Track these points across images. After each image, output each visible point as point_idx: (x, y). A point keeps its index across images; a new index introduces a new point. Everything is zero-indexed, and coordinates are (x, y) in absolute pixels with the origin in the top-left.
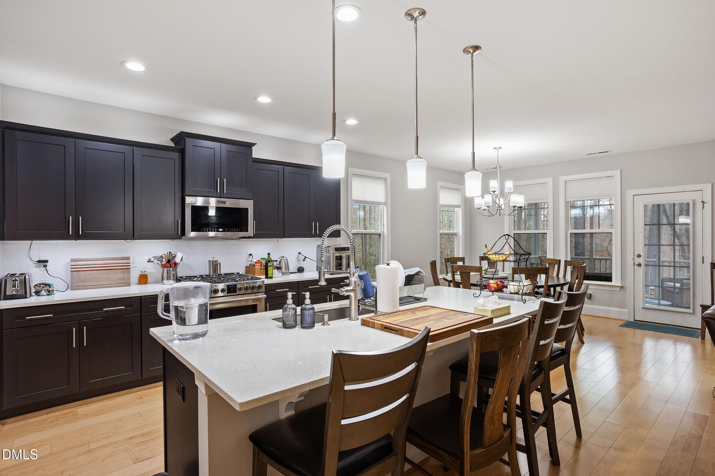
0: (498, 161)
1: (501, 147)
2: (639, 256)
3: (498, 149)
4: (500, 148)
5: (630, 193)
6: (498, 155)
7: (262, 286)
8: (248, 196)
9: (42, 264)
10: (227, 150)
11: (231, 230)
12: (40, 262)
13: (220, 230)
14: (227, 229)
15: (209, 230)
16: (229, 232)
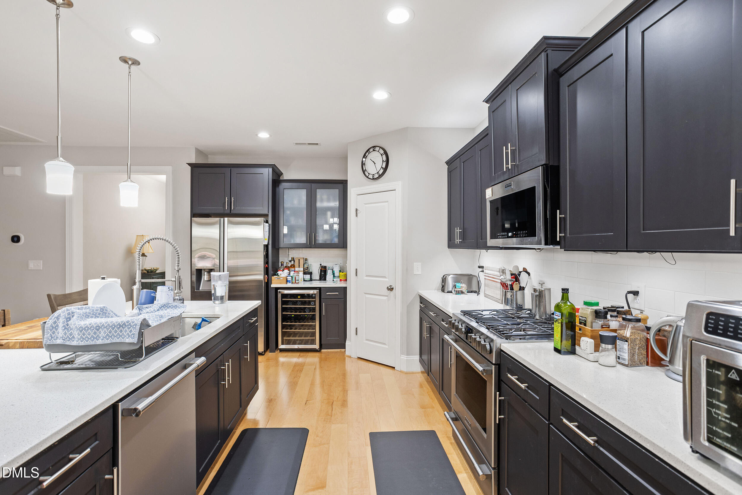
7: (491, 351)
8: (539, 161)
9: (481, 269)
10: (516, 89)
11: (519, 234)
12: (479, 267)
13: (509, 235)
14: (515, 233)
15: (501, 235)
16: (517, 237)
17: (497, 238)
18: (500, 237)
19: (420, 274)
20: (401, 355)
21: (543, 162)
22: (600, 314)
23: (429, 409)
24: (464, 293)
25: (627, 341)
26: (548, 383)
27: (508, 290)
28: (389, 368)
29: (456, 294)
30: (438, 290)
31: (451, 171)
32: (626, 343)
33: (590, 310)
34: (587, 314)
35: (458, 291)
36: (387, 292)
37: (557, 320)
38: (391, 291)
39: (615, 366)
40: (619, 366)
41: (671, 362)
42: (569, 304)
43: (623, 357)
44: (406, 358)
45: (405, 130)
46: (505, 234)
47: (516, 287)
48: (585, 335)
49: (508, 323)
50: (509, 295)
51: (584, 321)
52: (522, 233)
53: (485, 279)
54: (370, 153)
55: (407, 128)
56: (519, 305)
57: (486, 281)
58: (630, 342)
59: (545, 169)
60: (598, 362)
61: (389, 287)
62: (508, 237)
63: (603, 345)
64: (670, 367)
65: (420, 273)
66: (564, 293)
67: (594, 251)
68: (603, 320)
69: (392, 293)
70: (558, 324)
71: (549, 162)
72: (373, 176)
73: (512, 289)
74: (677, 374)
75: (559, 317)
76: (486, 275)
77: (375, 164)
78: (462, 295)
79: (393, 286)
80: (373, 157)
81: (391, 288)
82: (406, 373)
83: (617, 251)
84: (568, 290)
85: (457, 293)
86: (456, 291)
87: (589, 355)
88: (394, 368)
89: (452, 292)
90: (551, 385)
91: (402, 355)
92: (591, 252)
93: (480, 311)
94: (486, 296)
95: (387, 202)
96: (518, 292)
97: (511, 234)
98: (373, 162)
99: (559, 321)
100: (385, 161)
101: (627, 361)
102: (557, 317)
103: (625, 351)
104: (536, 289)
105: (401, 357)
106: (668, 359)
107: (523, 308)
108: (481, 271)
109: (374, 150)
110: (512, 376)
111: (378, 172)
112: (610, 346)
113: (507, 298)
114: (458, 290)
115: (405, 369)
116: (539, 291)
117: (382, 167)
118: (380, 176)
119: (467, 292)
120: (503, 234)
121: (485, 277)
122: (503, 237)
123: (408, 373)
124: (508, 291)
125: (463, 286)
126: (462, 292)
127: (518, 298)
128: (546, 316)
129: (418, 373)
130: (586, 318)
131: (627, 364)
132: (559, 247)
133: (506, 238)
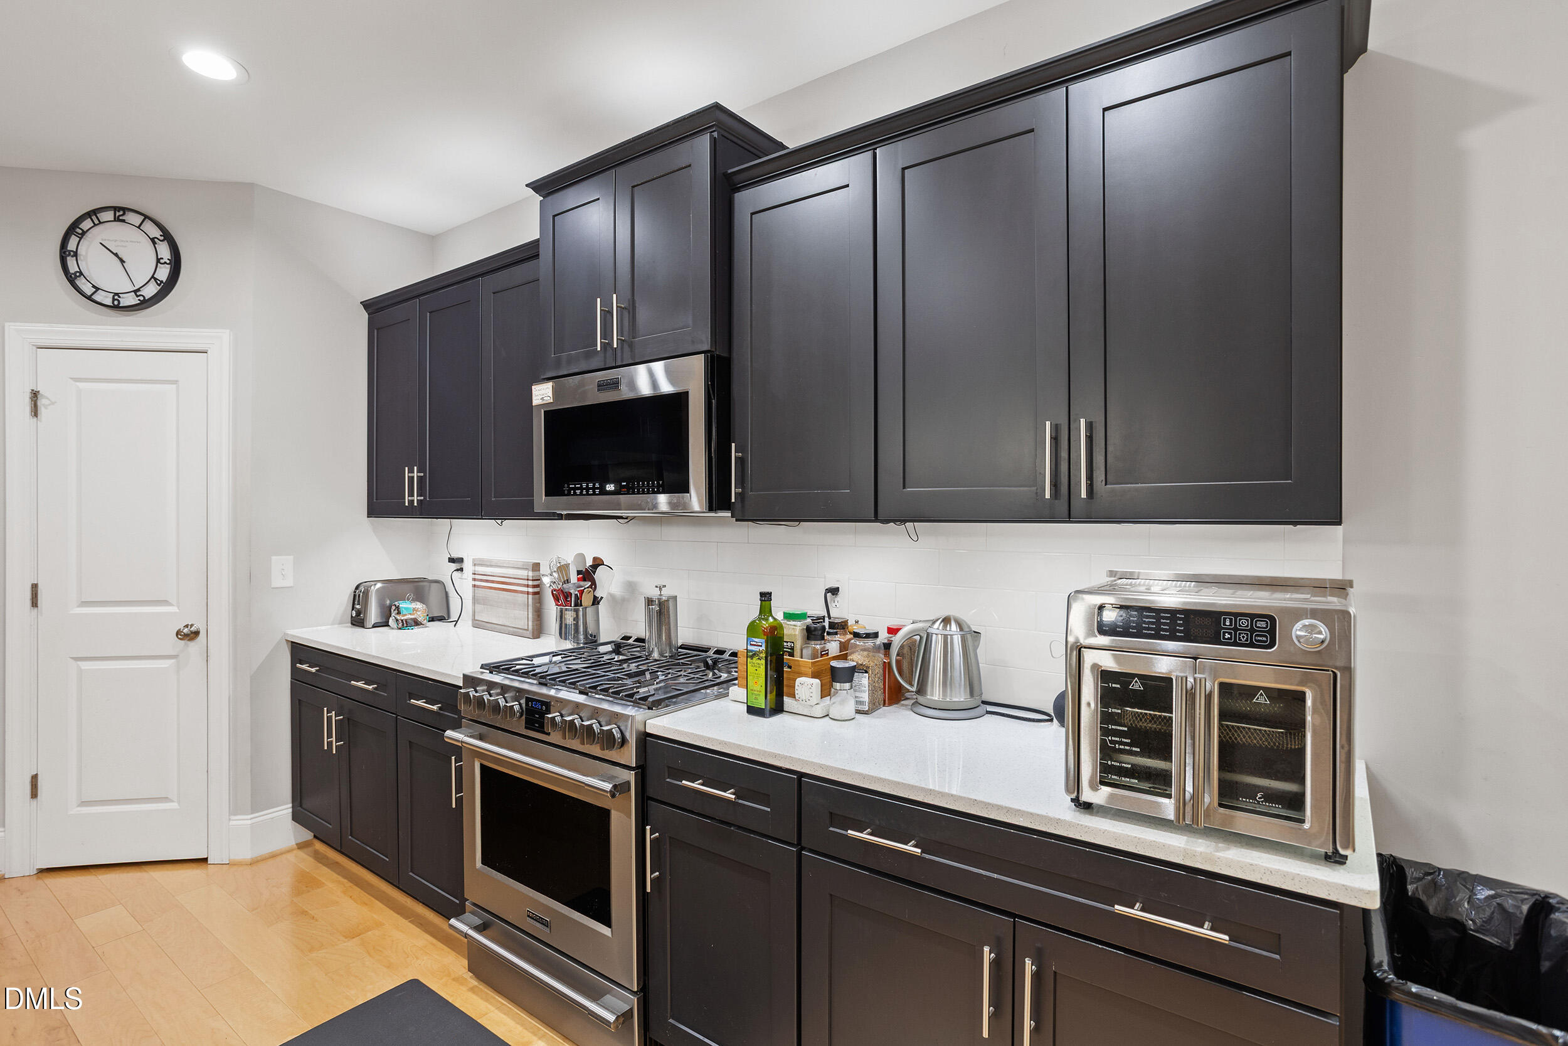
7: (624, 741)
8: (693, 342)
9: (454, 566)
10: (633, 185)
11: (640, 486)
12: (452, 560)
13: (607, 489)
14: (625, 484)
15: (581, 489)
16: (631, 494)
17: (569, 494)
18: (578, 492)
19: (292, 585)
20: (233, 817)
21: (706, 347)
22: (816, 633)
23: (370, 933)
24: (422, 624)
25: (866, 672)
26: (795, 775)
27: (571, 606)
28: (186, 865)
29: (400, 629)
30: (340, 623)
31: (381, 328)
32: (865, 674)
33: (798, 628)
34: (795, 635)
35: (406, 621)
36: (175, 645)
37: (754, 654)
38: (191, 639)
39: (853, 719)
40: (858, 716)
41: (921, 691)
42: (771, 619)
43: (861, 699)
44: (249, 822)
45: (246, 190)
46: (594, 485)
47: (587, 600)
48: (801, 675)
49: (618, 675)
50: (569, 617)
51: (789, 649)
52: (648, 486)
53: (474, 586)
54: (100, 223)
55: (251, 187)
56: (591, 635)
57: (479, 592)
58: (870, 672)
59: (709, 360)
60: (828, 715)
61: (186, 631)
62: (604, 492)
63: (838, 685)
64: (921, 699)
65: (289, 582)
66: (765, 601)
67: (752, 521)
68: (819, 642)
69: (194, 647)
70: (759, 661)
71: (716, 349)
72: (114, 300)
73: (578, 603)
74: (934, 708)
75: (760, 648)
76: (477, 577)
77: (122, 261)
78: (417, 630)
79: (198, 625)
80: (116, 241)
81: (192, 632)
82: (254, 862)
83: (800, 521)
84: (770, 594)
85: (403, 625)
86: (402, 620)
87: (814, 709)
88: (205, 860)
89: (390, 624)
90: (801, 775)
91: (235, 815)
92: (747, 523)
93: (523, 659)
94: (477, 624)
95: (175, 382)
96: (587, 609)
97: (612, 486)
98: (116, 255)
99: (761, 655)
100: (165, 263)
101: (867, 704)
102: (756, 647)
103: (863, 688)
104: (651, 598)
105: (232, 823)
106: (914, 689)
107: (598, 642)
108: (457, 570)
109: (117, 219)
110: (693, 783)
111: (138, 290)
112: (847, 685)
113: (566, 625)
114: (406, 617)
115: (245, 853)
116: (659, 601)
117: (153, 277)
118: (145, 304)
119: (429, 621)
120: (587, 486)
121: (474, 583)
122: (587, 492)
123: (258, 861)
124: (566, 610)
125: (417, 607)
126: (417, 623)
127: (588, 621)
128: (671, 651)
129: (289, 851)
130: (793, 642)
131: (867, 709)
132: (730, 515)
133: (597, 495)
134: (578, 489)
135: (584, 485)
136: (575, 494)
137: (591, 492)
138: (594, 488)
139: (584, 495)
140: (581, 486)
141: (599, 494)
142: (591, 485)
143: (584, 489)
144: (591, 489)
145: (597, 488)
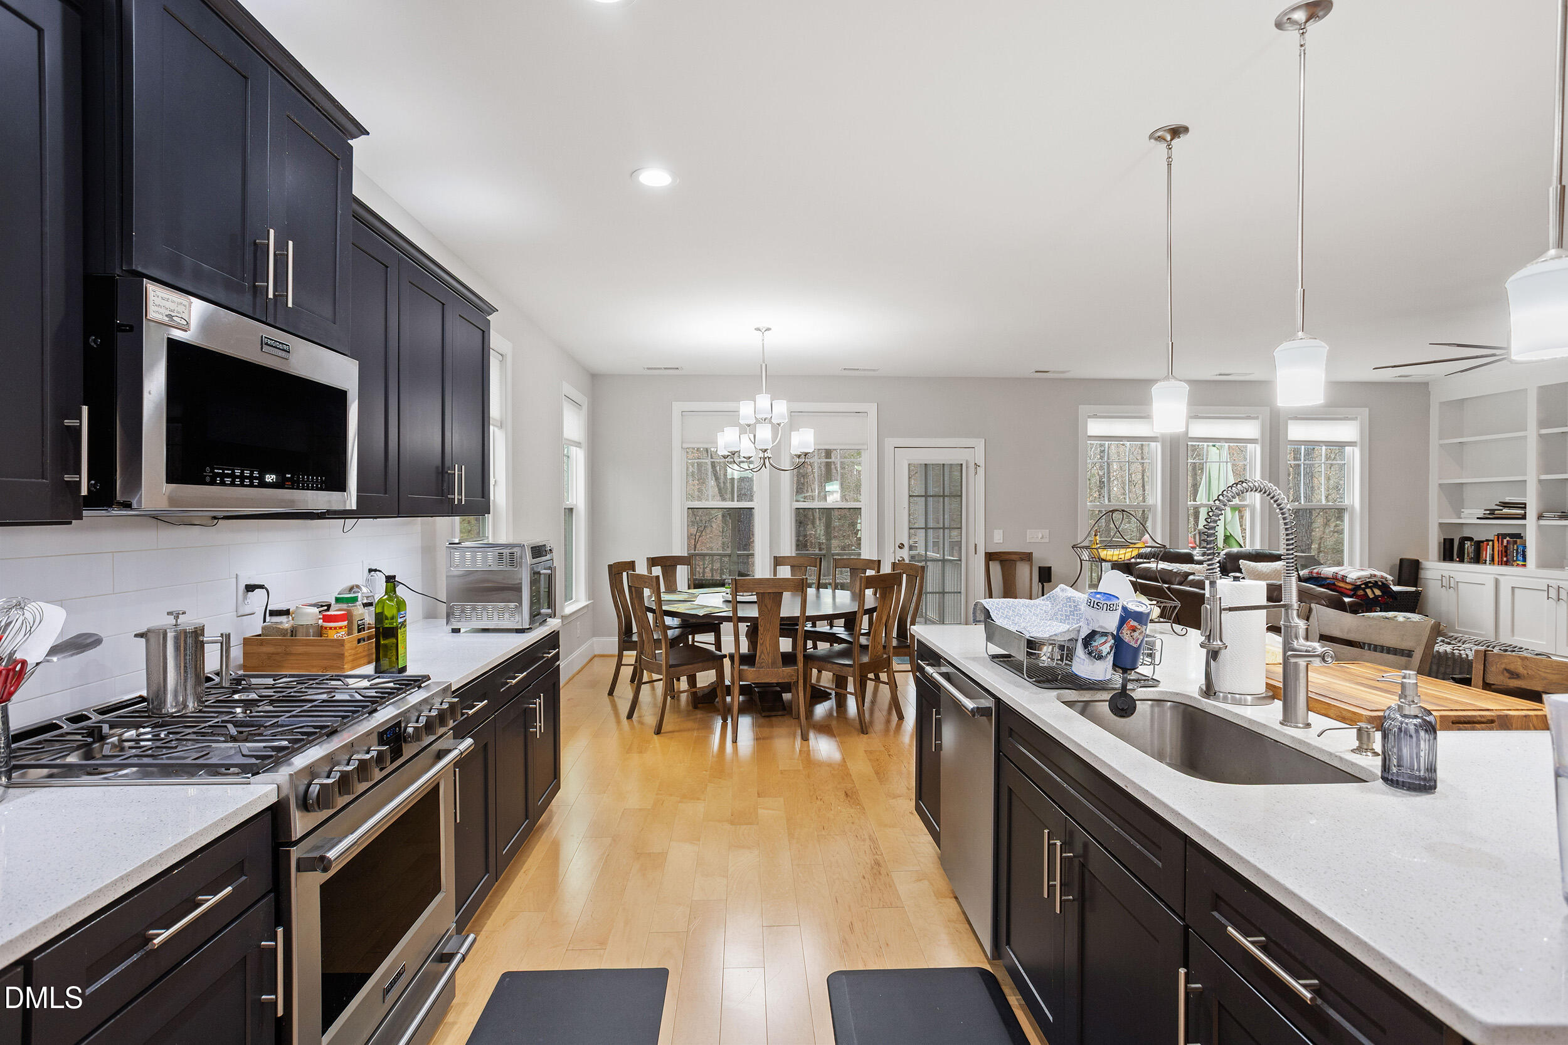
0: (763, 355)
1: (770, 327)
2: (901, 546)
3: (763, 331)
4: (768, 329)
5: (890, 443)
6: (763, 344)
11: (303, 480)
13: (267, 480)
14: (289, 476)
15: (233, 476)
16: (295, 489)
17: (212, 483)
18: (228, 480)
46: (252, 473)
52: (312, 481)
62: (263, 485)
97: (273, 476)
120: (242, 473)
122: (242, 482)
133: (256, 486)
134: (228, 476)
135: (238, 472)
136: (223, 483)
137: (247, 482)
138: (251, 478)
139: (237, 486)
140: (233, 472)
141: (259, 486)
142: (247, 473)
143: (238, 477)
144: (247, 478)
145: (256, 478)
